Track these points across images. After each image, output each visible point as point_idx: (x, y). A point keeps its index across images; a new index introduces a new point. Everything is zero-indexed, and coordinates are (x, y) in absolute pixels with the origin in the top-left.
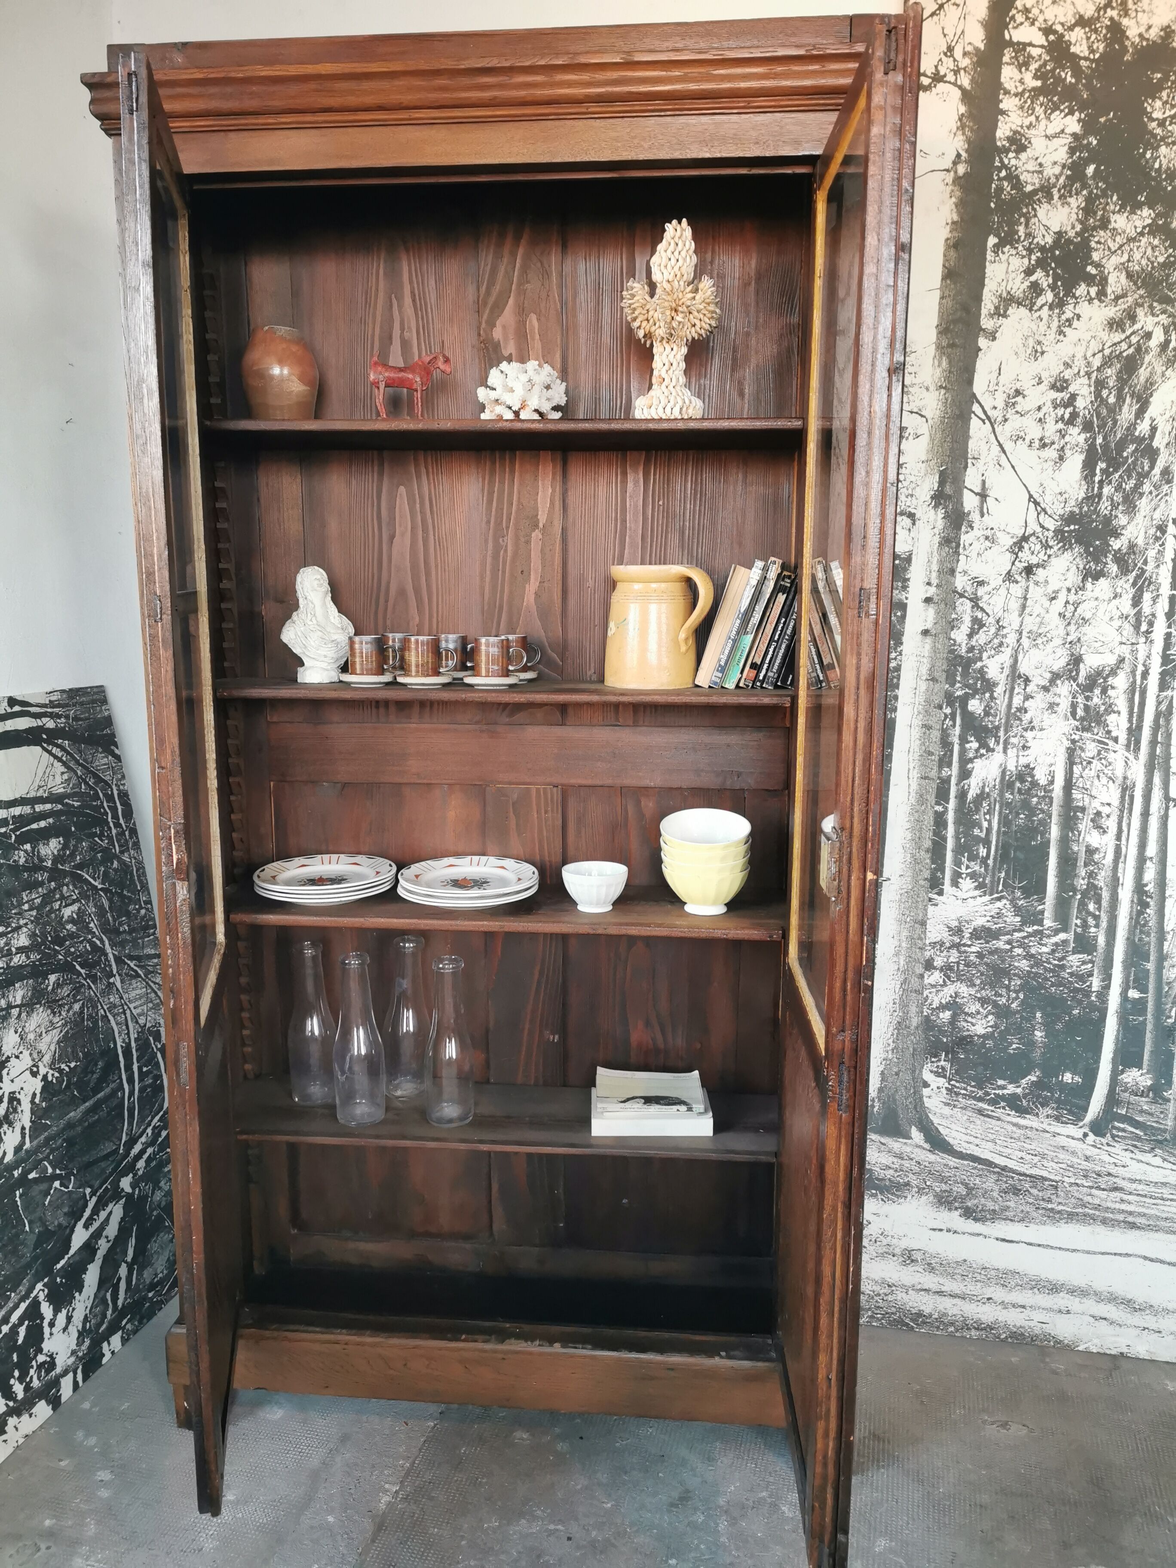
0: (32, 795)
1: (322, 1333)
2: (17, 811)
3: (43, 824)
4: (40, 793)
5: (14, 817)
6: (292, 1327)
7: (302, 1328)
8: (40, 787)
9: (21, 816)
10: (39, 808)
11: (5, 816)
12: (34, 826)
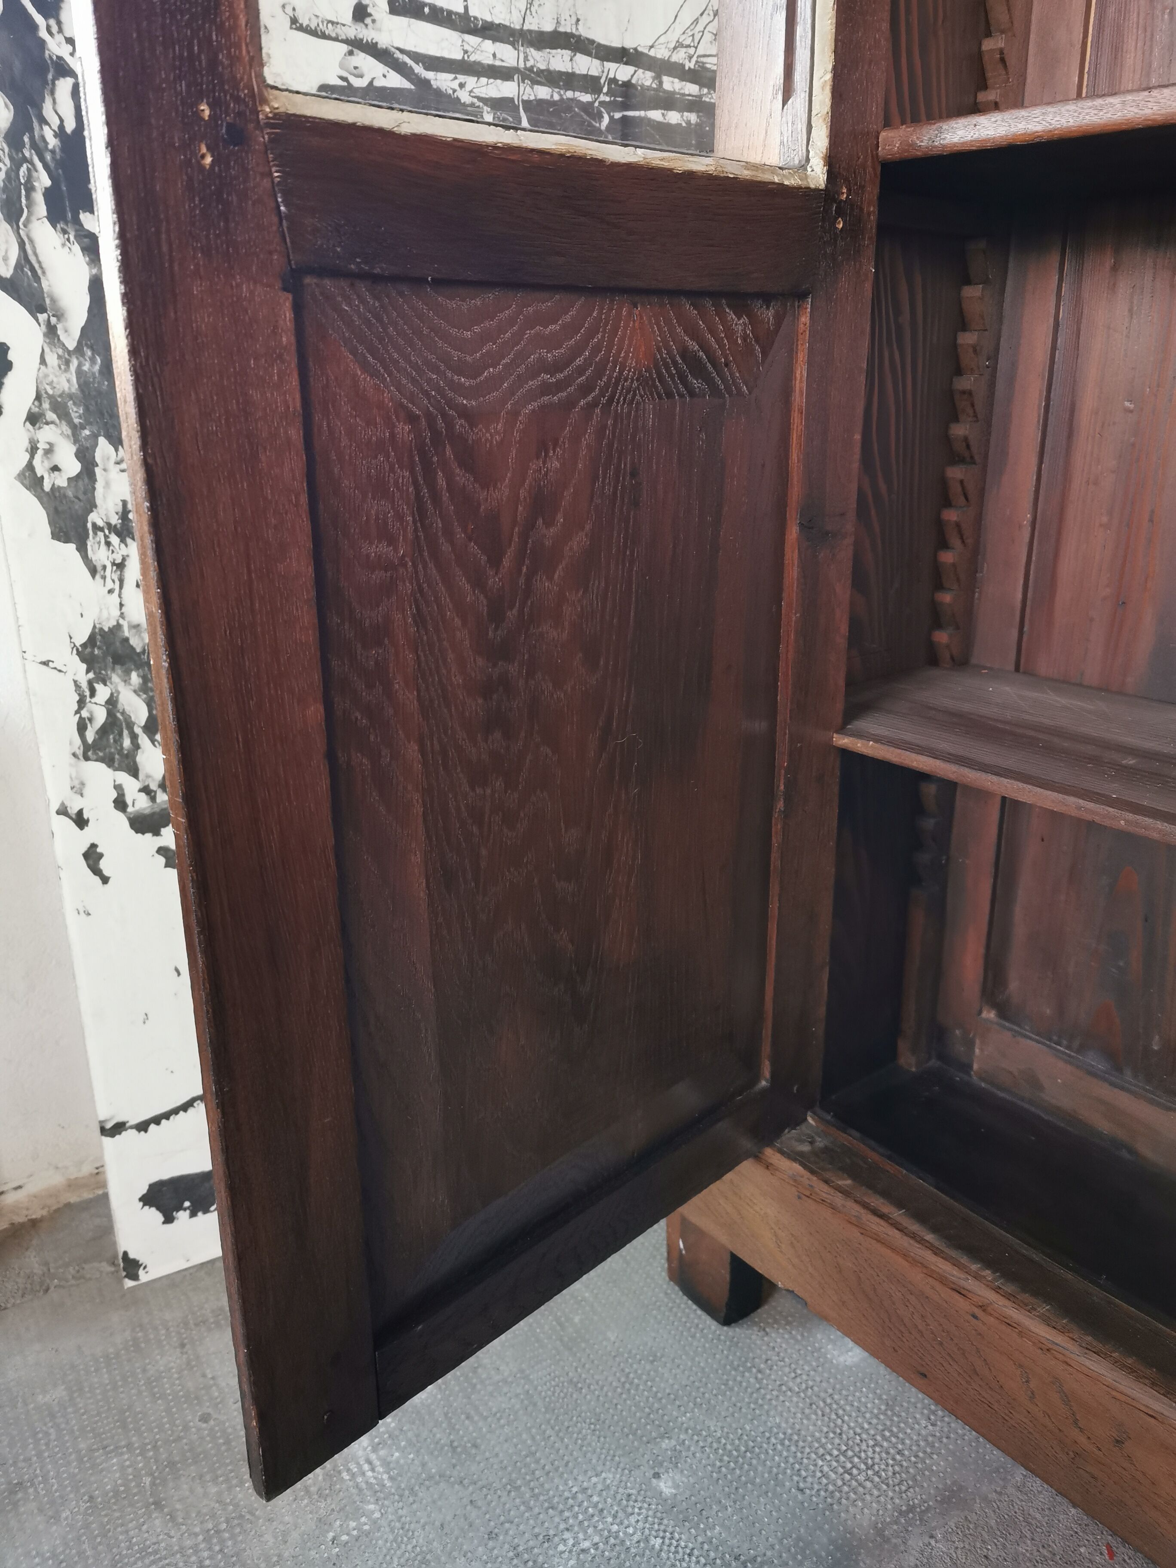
0: (660, 53)
1: (936, 1252)
2: (623, 72)
3: (674, 117)
4: (679, 57)
5: (614, 81)
6: (877, 1202)
7: (897, 1214)
8: (679, 45)
9: (627, 85)
10: (670, 84)
11: (594, 72)
12: (655, 115)
